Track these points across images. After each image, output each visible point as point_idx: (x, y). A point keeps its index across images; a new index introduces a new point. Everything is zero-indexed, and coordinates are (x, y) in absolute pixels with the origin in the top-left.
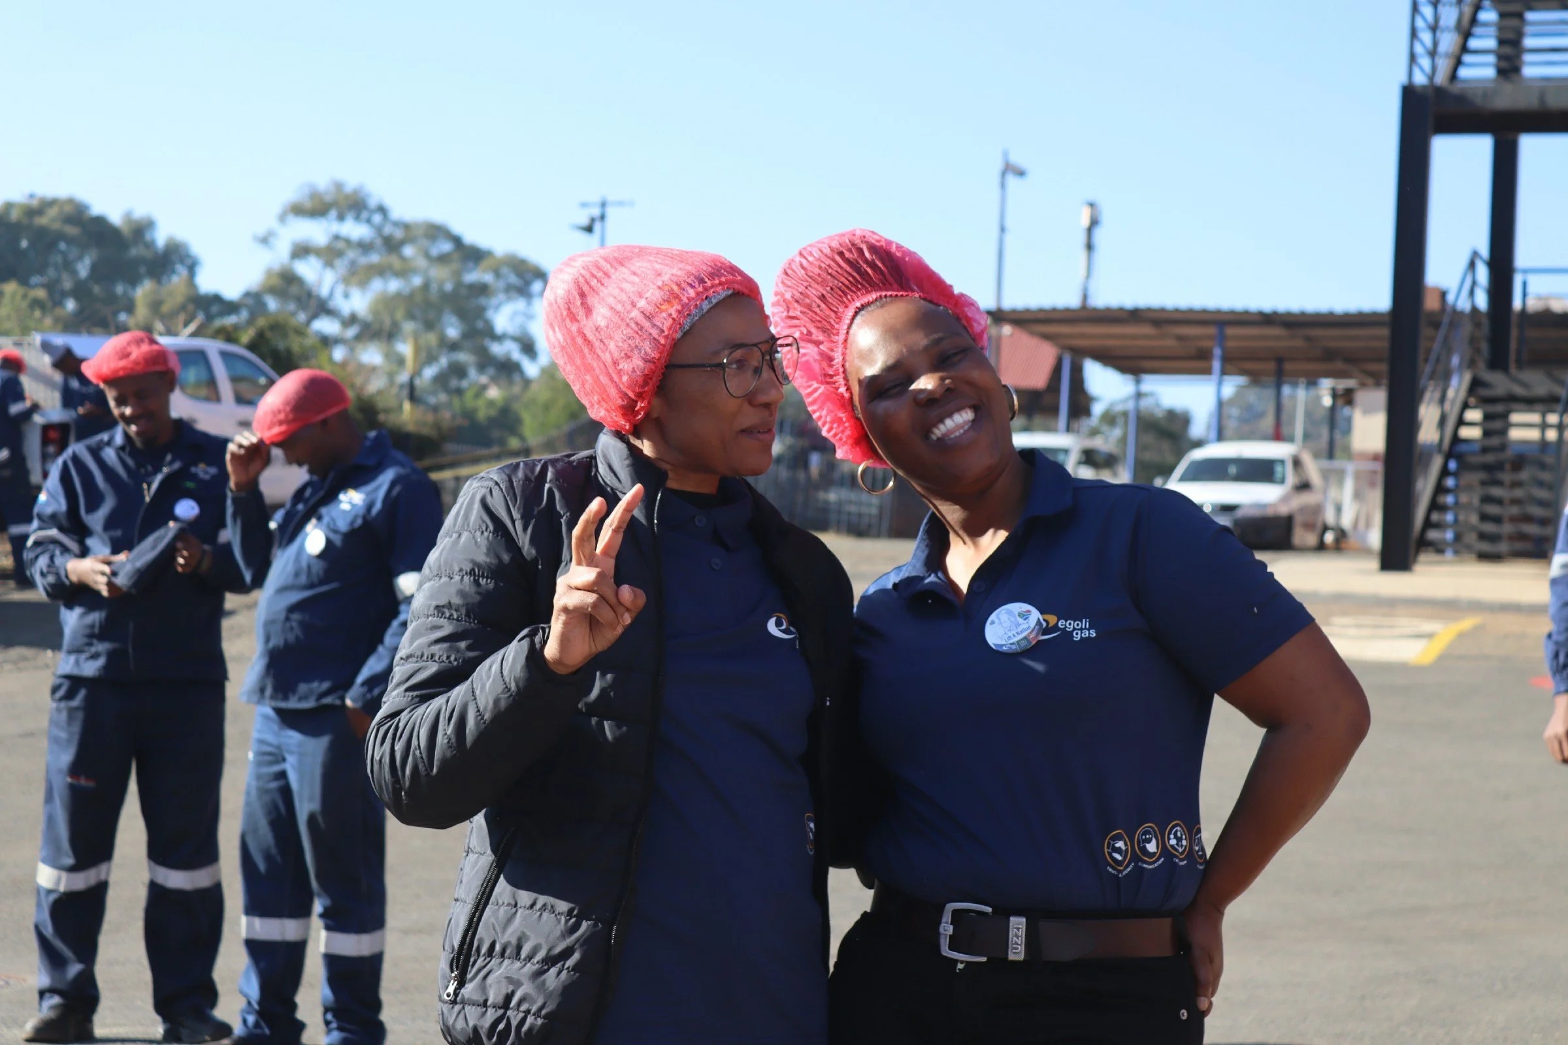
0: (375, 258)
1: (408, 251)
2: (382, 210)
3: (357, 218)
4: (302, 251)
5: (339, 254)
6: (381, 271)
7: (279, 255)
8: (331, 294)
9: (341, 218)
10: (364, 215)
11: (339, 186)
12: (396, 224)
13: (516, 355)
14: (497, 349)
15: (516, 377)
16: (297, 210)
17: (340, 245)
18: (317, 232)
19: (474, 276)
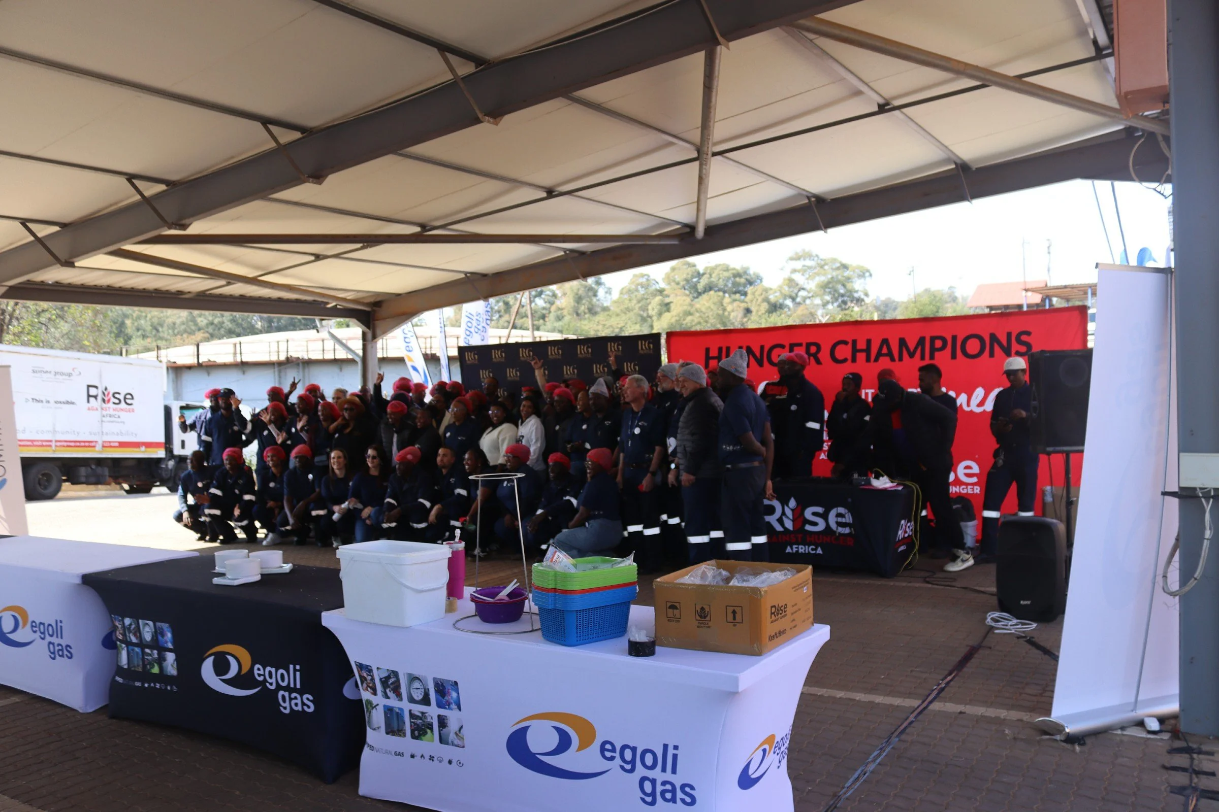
0: (816, 271)
1: (826, 267)
2: (817, 256)
3: (810, 259)
4: (794, 271)
5: (805, 271)
6: (818, 274)
7: (786, 274)
8: (804, 283)
9: (804, 260)
10: (812, 258)
11: (804, 250)
12: (821, 260)
13: (863, 296)
14: (856, 295)
15: (863, 303)
16: (792, 259)
17: (806, 268)
18: (798, 265)
19: (847, 274)
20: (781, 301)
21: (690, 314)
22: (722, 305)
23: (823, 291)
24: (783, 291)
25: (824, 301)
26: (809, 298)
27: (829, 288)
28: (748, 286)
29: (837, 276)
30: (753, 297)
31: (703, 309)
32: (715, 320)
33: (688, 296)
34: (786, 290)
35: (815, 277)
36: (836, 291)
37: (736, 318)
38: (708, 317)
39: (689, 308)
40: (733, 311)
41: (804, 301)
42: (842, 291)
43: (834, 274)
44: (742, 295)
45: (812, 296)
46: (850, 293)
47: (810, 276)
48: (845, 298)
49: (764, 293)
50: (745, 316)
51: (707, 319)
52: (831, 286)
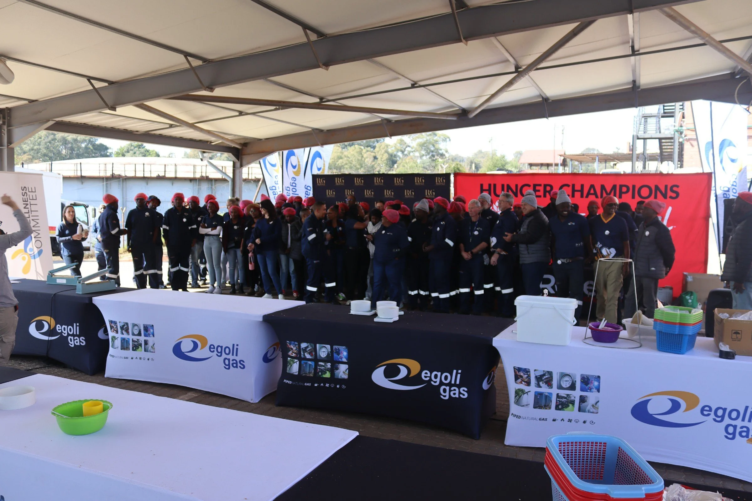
6: (418, 138)
13: (444, 153)
14: (440, 152)
15: (444, 157)
19: (435, 138)
20: (395, 153)
21: (341, 158)
22: (361, 154)
23: (420, 148)
24: (397, 147)
25: (421, 154)
26: (412, 152)
27: (425, 147)
28: (376, 142)
29: (430, 139)
30: (379, 149)
31: (349, 156)
32: (356, 163)
33: (339, 147)
34: (398, 146)
35: (416, 139)
36: (428, 148)
37: (368, 162)
38: (352, 160)
39: (341, 154)
40: (367, 158)
41: (409, 154)
42: (432, 149)
43: (428, 138)
44: (372, 148)
45: (414, 151)
46: (437, 150)
47: (413, 138)
48: (434, 153)
49: (386, 147)
50: (374, 161)
51: (351, 162)
52: (425, 145)
